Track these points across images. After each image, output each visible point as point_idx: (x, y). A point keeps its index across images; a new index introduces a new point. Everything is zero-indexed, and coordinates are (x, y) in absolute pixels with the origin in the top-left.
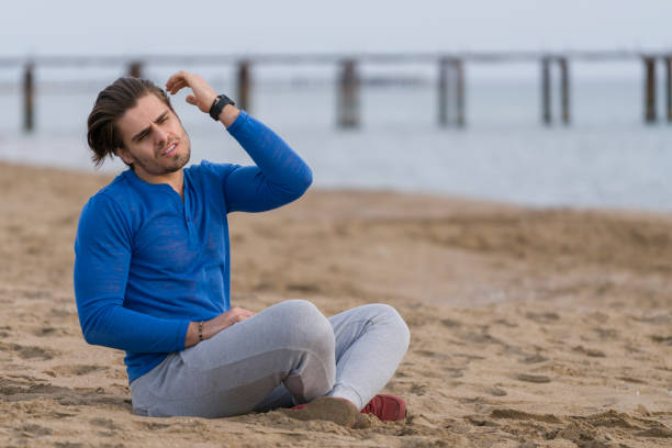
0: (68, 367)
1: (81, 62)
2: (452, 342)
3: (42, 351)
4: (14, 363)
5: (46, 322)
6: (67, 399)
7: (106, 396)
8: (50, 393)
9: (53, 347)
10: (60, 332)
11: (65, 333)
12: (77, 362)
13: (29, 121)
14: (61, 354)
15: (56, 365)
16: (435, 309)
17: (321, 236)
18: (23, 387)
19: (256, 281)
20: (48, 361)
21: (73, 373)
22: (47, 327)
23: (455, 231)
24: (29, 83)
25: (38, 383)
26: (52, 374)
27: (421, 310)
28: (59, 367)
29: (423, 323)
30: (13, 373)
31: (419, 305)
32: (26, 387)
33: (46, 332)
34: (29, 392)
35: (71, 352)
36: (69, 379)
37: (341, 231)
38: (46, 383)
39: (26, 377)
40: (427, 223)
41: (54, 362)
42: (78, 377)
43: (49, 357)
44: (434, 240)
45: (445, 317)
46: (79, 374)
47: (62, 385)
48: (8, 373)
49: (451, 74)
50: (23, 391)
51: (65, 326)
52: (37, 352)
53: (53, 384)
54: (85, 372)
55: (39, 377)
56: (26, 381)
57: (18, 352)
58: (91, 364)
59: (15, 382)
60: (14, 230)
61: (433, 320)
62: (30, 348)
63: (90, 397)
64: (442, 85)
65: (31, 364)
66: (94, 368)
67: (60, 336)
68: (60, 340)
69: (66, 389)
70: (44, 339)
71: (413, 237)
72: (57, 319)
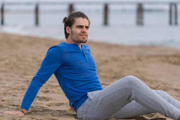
0: (54, 103)
1: (54, 4)
2: (178, 96)
3: (46, 98)
4: (37, 102)
5: (47, 89)
6: (54, 114)
7: (67, 113)
8: (49, 112)
9: (49, 97)
10: (51, 92)
11: (53, 92)
12: (57, 102)
13: (37, 22)
14: (52, 99)
15: (50, 103)
16: (172, 85)
17: (133, 61)
18: (40, 110)
19: (113, 76)
20: (48, 102)
21: (56, 105)
22: (47, 90)
23: (176, 59)
24: (37, 11)
25: (45, 109)
26: (49, 106)
27: (167, 86)
28: (51, 104)
29: (168, 90)
30: (37, 105)
31: (167, 84)
32: (42, 110)
33: (47, 92)
34: (42, 111)
35: (55, 98)
36: (55, 107)
37: (139, 59)
38: (48, 109)
39: (41, 107)
40: (167, 57)
41: (50, 102)
42: (57, 107)
43: (48, 100)
44: (170, 62)
45: (175, 88)
46: (58, 106)
47: (53, 109)
48: (35, 105)
49: (173, 8)
50: (40, 111)
51: (53, 90)
52: (44, 98)
53: (50, 109)
54: (60, 105)
55: (45, 106)
56: (41, 108)
57: (38, 99)
58: (62, 102)
59: (37, 108)
60: (34, 58)
61: (171, 89)
62: (42, 97)
63: (62, 114)
64: (170, 12)
65: (42, 102)
66: (63, 104)
67: (51, 93)
68: (51, 95)
69: (54, 111)
70: (46, 94)
71: (163, 61)
72: (50, 88)
